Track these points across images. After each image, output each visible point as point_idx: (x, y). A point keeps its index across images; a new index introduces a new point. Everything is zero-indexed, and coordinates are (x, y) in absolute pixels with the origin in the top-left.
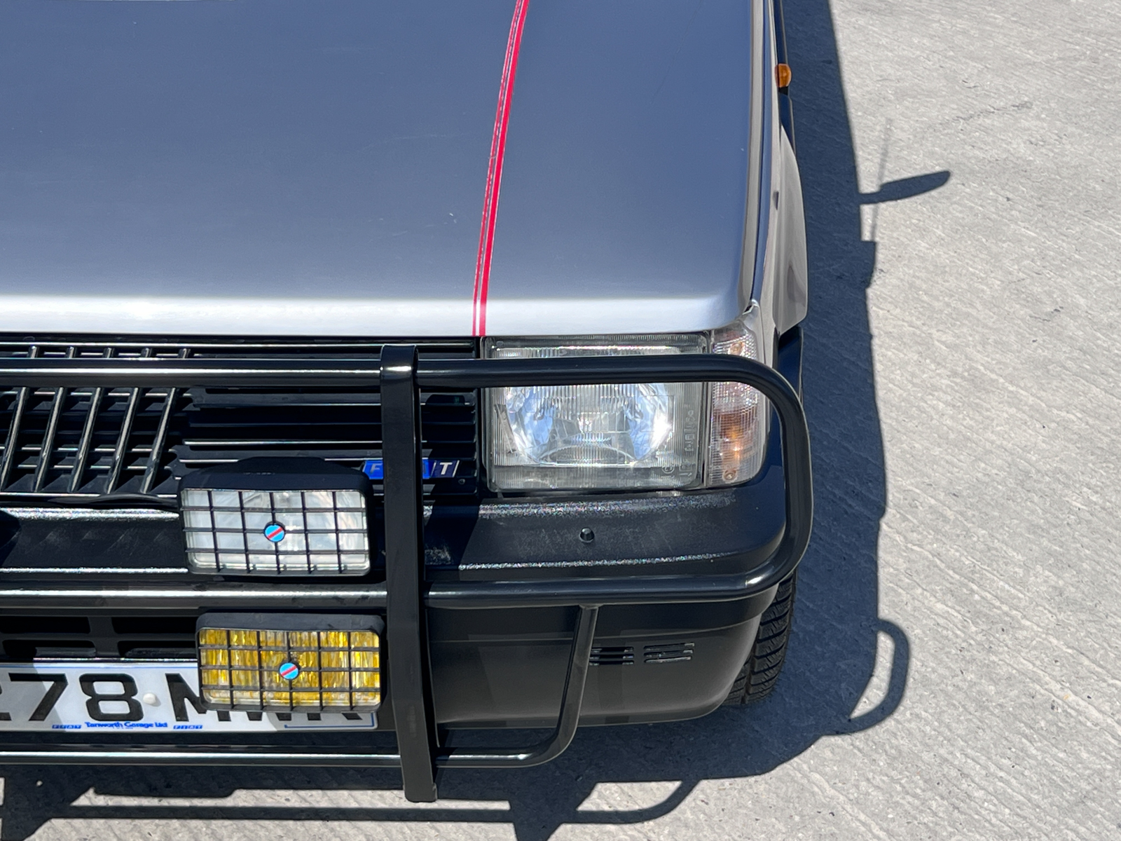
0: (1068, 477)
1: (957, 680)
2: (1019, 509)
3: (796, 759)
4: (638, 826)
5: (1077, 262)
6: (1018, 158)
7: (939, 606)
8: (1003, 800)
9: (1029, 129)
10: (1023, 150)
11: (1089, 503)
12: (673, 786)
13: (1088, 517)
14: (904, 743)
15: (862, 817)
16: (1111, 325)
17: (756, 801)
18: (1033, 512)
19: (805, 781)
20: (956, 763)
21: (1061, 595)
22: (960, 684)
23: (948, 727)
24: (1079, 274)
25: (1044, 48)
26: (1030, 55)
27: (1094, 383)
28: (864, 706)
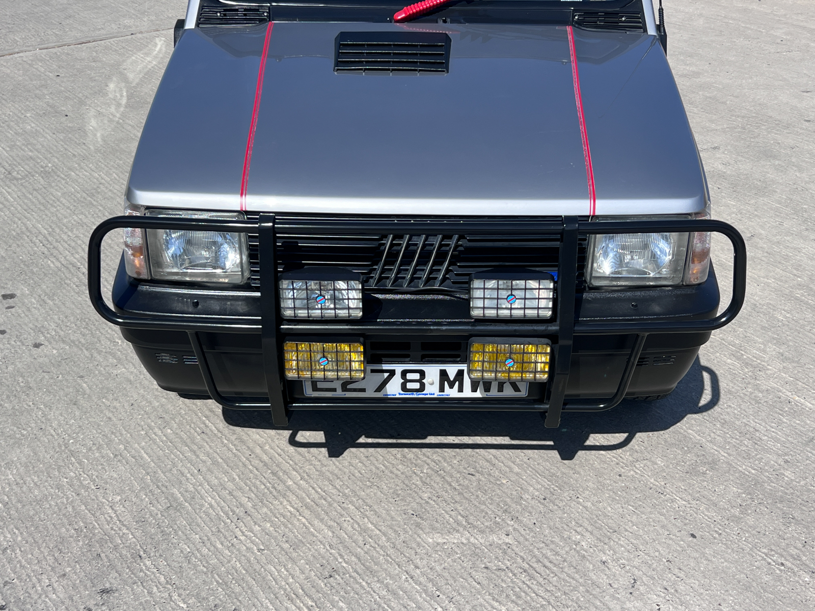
0: (774, 306)
1: (744, 391)
2: (755, 320)
3: (678, 424)
4: (615, 451)
5: (756, 215)
6: (719, 171)
7: (729, 361)
8: (777, 440)
9: (721, 158)
10: (720, 167)
11: (786, 317)
12: (626, 435)
13: (787, 323)
14: (727, 418)
15: (715, 448)
16: (778, 242)
17: (666, 441)
18: (762, 321)
19: (685, 433)
20: (752, 425)
21: (782, 356)
22: (746, 393)
23: (744, 410)
24: (759, 220)
25: (720, 123)
26: (713, 126)
27: (776, 266)
28: (703, 401)
